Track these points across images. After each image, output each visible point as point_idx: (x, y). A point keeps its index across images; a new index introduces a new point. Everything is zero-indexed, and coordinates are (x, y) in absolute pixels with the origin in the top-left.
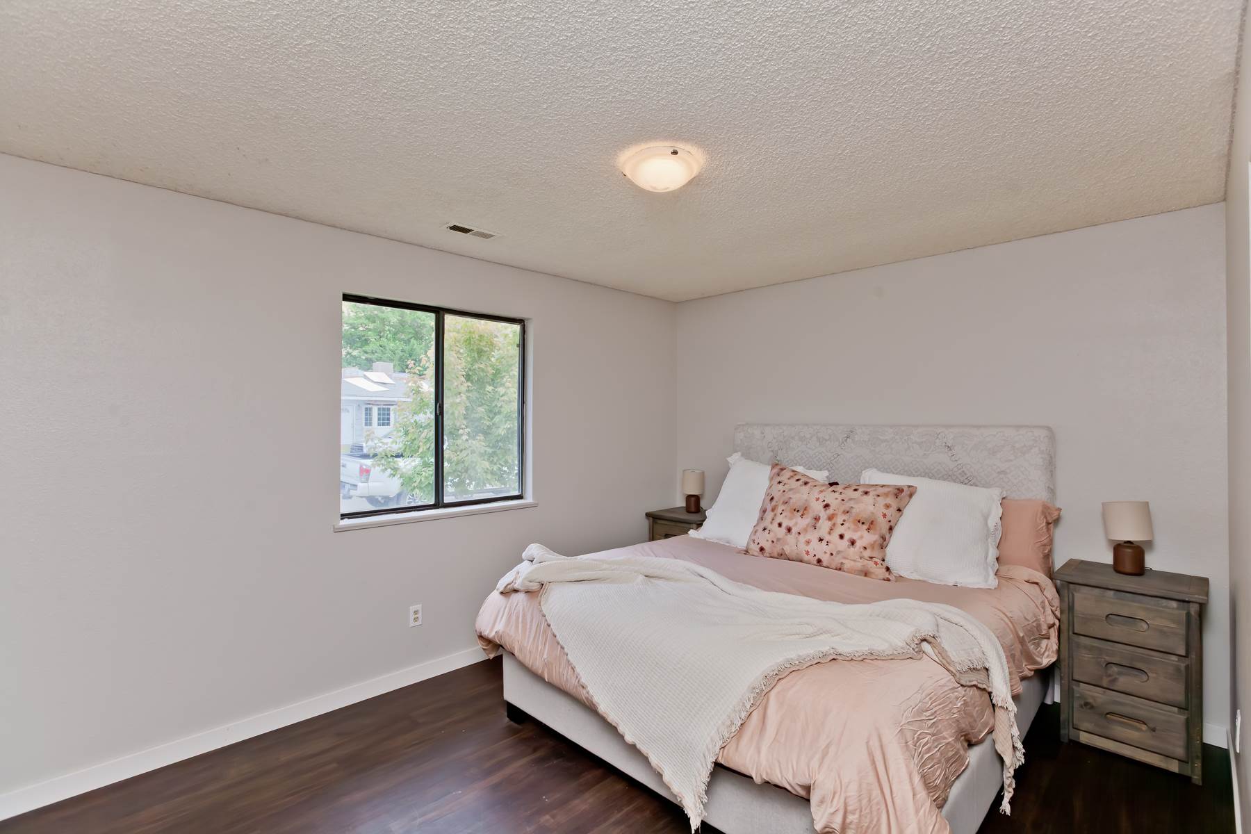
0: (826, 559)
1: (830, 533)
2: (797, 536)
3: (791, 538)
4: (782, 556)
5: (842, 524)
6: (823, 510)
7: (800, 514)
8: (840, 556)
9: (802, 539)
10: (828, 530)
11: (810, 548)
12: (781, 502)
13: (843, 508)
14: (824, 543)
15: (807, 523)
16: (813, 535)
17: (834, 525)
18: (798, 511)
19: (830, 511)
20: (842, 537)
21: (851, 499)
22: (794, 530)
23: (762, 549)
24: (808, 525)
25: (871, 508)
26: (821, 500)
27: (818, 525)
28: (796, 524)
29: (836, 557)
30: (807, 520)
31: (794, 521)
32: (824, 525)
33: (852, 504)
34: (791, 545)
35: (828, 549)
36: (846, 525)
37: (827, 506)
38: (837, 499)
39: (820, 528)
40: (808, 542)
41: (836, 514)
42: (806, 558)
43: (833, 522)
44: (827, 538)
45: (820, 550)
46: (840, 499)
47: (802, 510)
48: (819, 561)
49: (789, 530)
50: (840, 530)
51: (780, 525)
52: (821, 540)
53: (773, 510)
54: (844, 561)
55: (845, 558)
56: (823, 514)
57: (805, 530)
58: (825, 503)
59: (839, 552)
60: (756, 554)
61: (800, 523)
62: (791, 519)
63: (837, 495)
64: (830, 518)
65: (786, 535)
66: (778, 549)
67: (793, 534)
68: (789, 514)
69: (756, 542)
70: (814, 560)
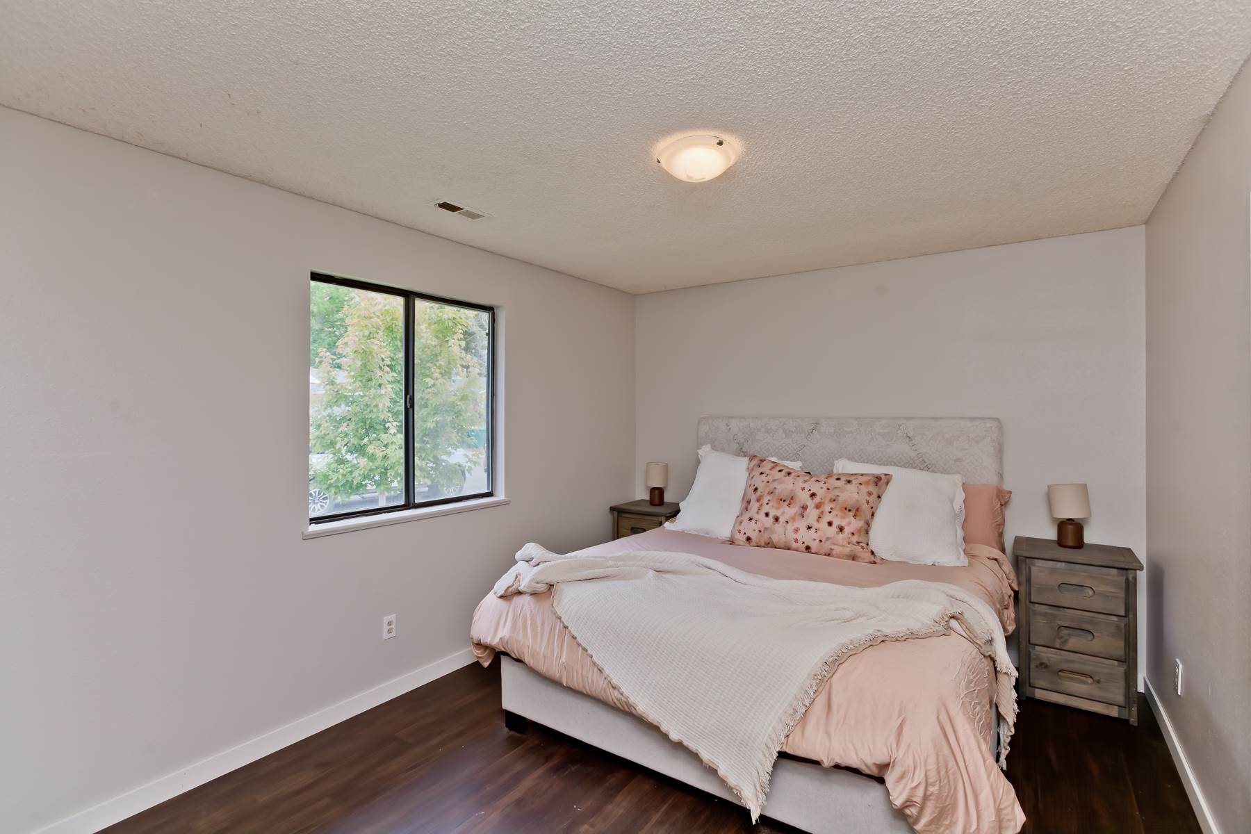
0: (814, 546)
1: (818, 521)
2: (785, 524)
3: (779, 528)
4: (769, 544)
5: (830, 512)
6: (809, 499)
7: (786, 503)
8: (828, 543)
9: (790, 527)
10: (816, 518)
11: (798, 536)
12: (767, 492)
13: (829, 497)
14: (813, 530)
15: (795, 512)
16: (802, 525)
17: (822, 512)
18: (784, 501)
19: (817, 500)
20: (830, 524)
21: (836, 488)
22: (782, 520)
23: (748, 539)
24: (795, 514)
25: (856, 496)
26: (807, 490)
27: (806, 514)
28: (783, 513)
29: (825, 543)
30: (794, 510)
31: (781, 510)
32: (812, 514)
33: (837, 492)
34: (779, 534)
35: (817, 536)
36: (834, 512)
37: (813, 495)
38: (822, 488)
39: (808, 517)
40: (796, 530)
41: (823, 503)
42: (794, 545)
43: (821, 509)
44: (815, 525)
45: (808, 537)
46: (825, 489)
47: (790, 500)
48: (808, 548)
49: (777, 519)
50: (828, 518)
51: (767, 515)
52: (809, 528)
53: (758, 500)
54: (833, 547)
55: (834, 544)
56: (811, 503)
57: (793, 519)
58: (811, 492)
59: (828, 539)
60: (742, 543)
61: (788, 512)
62: (778, 508)
63: (821, 484)
64: (818, 506)
65: (774, 524)
66: (765, 538)
67: (781, 523)
68: (775, 504)
69: (742, 532)
70: (803, 547)
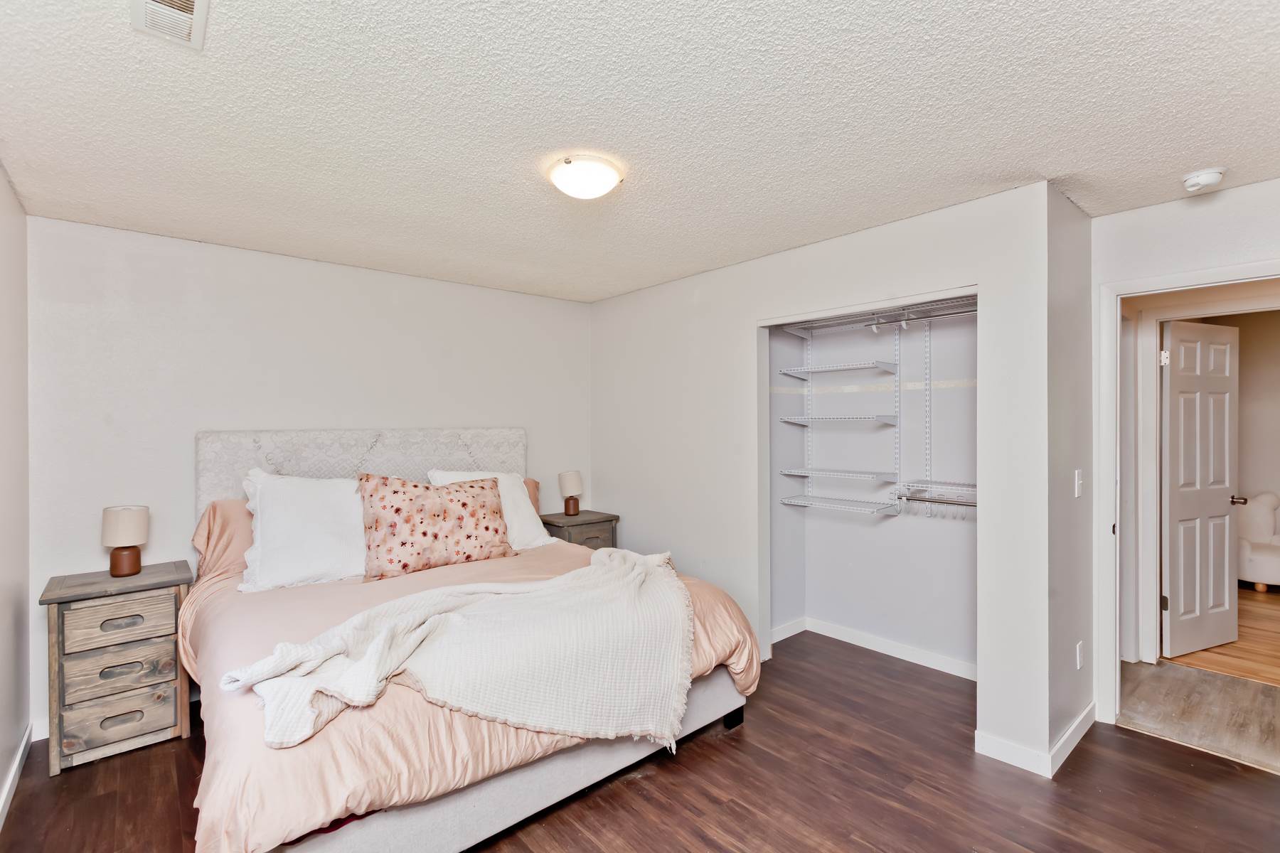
0: (475, 554)
2: (445, 539)
3: (439, 544)
4: (428, 566)
7: (441, 517)
8: (488, 547)
9: (451, 541)
14: (473, 538)
16: (461, 535)
18: (438, 516)
22: (441, 536)
23: (405, 566)
26: (456, 500)
35: (477, 543)
37: (464, 505)
42: (455, 558)
47: (443, 514)
49: (436, 536)
51: (425, 534)
52: (469, 537)
53: (407, 521)
57: (452, 532)
60: (396, 574)
61: (444, 527)
62: (434, 525)
65: (433, 542)
66: (424, 561)
67: (441, 538)
68: (431, 521)
69: (396, 561)
70: (462, 557)
